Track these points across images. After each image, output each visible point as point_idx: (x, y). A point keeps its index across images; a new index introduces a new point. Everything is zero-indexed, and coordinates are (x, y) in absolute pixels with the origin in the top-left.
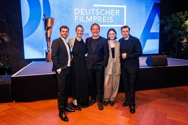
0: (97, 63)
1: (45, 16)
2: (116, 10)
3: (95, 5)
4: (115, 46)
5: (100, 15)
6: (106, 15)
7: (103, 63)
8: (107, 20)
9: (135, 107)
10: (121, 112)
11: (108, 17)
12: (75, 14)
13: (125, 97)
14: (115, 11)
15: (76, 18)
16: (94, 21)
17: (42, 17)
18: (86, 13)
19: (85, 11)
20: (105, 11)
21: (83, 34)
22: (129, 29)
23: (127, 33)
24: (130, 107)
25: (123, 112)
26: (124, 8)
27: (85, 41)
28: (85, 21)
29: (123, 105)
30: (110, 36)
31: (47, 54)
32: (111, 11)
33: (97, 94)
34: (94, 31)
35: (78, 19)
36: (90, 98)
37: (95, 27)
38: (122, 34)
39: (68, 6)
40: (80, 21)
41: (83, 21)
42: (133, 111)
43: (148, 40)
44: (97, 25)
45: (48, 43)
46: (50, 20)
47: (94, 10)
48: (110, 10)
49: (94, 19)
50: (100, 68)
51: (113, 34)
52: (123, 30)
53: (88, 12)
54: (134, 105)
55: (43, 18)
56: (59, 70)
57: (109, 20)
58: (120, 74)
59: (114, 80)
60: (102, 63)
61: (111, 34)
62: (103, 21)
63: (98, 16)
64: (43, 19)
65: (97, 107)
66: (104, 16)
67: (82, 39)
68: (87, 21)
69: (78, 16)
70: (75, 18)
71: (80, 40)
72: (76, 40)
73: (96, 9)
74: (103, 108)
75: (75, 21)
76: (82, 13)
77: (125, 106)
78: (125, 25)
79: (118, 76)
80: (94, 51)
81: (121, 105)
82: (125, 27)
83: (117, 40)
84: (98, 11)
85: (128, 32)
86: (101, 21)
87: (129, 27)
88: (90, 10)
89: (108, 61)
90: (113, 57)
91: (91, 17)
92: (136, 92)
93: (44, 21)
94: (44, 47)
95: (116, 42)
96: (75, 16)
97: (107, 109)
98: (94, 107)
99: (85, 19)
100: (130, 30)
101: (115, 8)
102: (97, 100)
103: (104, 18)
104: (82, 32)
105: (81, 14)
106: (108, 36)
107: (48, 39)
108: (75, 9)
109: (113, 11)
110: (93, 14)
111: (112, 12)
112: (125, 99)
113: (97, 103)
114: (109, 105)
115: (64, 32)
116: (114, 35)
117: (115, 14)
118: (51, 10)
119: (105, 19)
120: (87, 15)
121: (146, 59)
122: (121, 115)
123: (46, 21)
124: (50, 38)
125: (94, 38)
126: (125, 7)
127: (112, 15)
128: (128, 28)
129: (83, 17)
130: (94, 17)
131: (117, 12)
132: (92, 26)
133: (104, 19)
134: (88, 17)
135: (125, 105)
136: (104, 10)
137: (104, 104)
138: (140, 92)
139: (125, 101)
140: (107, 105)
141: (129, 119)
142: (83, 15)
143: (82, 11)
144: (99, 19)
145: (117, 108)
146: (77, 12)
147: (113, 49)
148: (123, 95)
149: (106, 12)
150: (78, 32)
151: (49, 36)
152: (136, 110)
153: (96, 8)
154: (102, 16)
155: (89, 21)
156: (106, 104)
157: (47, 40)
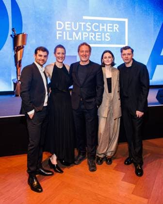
0: (87, 101)
1: (14, 31)
2: (115, 25)
3: (85, 18)
4: (112, 76)
5: (92, 31)
6: (101, 30)
7: (95, 100)
8: (101, 38)
9: (143, 166)
10: (122, 174)
11: (103, 34)
12: (58, 28)
13: (128, 149)
14: (113, 25)
15: (59, 34)
16: (84, 39)
17: (10, 32)
18: (73, 28)
19: (71, 24)
20: (99, 25)
21: (64, 57)
22: (132, 51)
23: (129, 57)
24: (136, 167)
25: (124, 174)
26: (124, 22)
27: (68, 68)
28: (71, 39)
29: (125, 163)
30: (105, 60)
31: (15, 84)
32: (107, 26)
33: (87, 146)
34: (82, 54)
35: (61, 35)
36: (76, 153)
37: (84, 48)
38: (122, 57)
39: (48, 18)
40: (65, 39)
41: (68, 39)
42: (139, 173)
43: (158, 66)
44: (87, 45)
45: (17, 69)
46: (20, 37)
47: (84, 23)
48: (105, 24)
49: (84, 36)
50: (91, 107)
51: (109, 57)
52: (123, 53)
53: (75, 27)
54: (141, 163)
55: (12, 34)
56: (31, 113)
57: (105, 37)
58: (121, 116)
59: (112, 125)
60: (93, 100)
61: (106, 58)
62: (97, 40)
63: (90, 32)
64: (11, 36)
65: (87, 167)
66: (98, 32)
67: (64, 66)
68: (74, 39)
69: (61, 32)
70: (57, 34)
71: (61, 67)
72: (55, 66)
73: (86, 23)
74: (96, 168)
75: (58, 38)
76: (68, 27)
77: (128, 164)
78: (127, 45)
79: (117, 120)
80: (81, 82)
81: (122, 163)
82: (126, 48)
83: (116, 67)
84: (89, 25)
85: (131, 56)
86: (94, 40)
87: (132, 48)
88: (78, 23)
89: (102, 97)
90: (110, 91)
91: (80, 34)
92: (144, 142)
93: (12, 37)
94: (12, 74)
95: (113, 70)
96: (58, 32)
97: (102, 170)
98: (83, 167)
99: (71, 36)
100: (134, 52)
101: (113, 22)
102: (87, 156)
103: (98, 35)
104: (64, 56)
105: (66, 29)
106: (102, 61)
107: (18, 63)
108: (57, 22)
109: (110, 26)
110: (82, 29)
111: (108, 28)
112: (128, 153)
113: (87, 160)
114: (104, 162)
115: (41, 56)
116: (110, 59)
117: (113, 29)
118: (24, 22)
119: (100, 37)
120: (74, 31)
121: (157, 92)
122: (122, 180)
123: (15, 39)
124: (20, 62)
125: (81, 64)
126: (126, 20)
127: (108, 31)
128: (130, 50)
129: (68, 33)
130: (84, 33)
131: (116, 28)
132: (80, 47)
133: (97, 37)
134: (76, 33)
135: (128, 162)
136: (97, 24)
137: (97, 161)
138: (150, 141)
139: (128, 157)
140: (101, 163)
141: (135, 186)
142: (68, 31)
143: (67, 25)
144: (90, 36)
145: (116, 169)
146: (60, 25)
147: (109, 80)
148: (125, 146)
149: (101, 27)
150: (58, 55)
151: (19, 59)
152: (145, 171)
153: (86, 21)
154: (95, 32)
155: (77, 38)
156: (101, 161)
157: (16, 65)
